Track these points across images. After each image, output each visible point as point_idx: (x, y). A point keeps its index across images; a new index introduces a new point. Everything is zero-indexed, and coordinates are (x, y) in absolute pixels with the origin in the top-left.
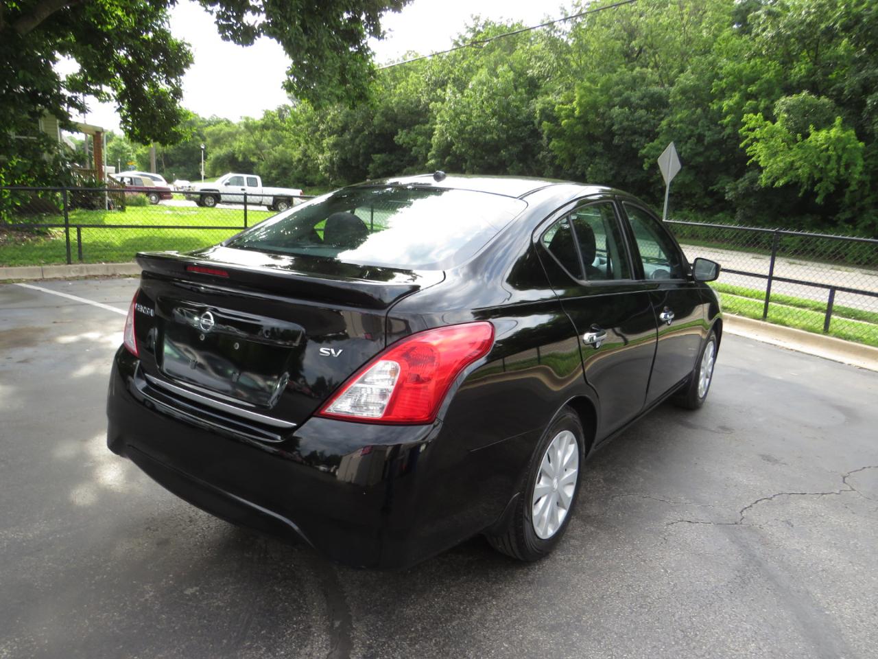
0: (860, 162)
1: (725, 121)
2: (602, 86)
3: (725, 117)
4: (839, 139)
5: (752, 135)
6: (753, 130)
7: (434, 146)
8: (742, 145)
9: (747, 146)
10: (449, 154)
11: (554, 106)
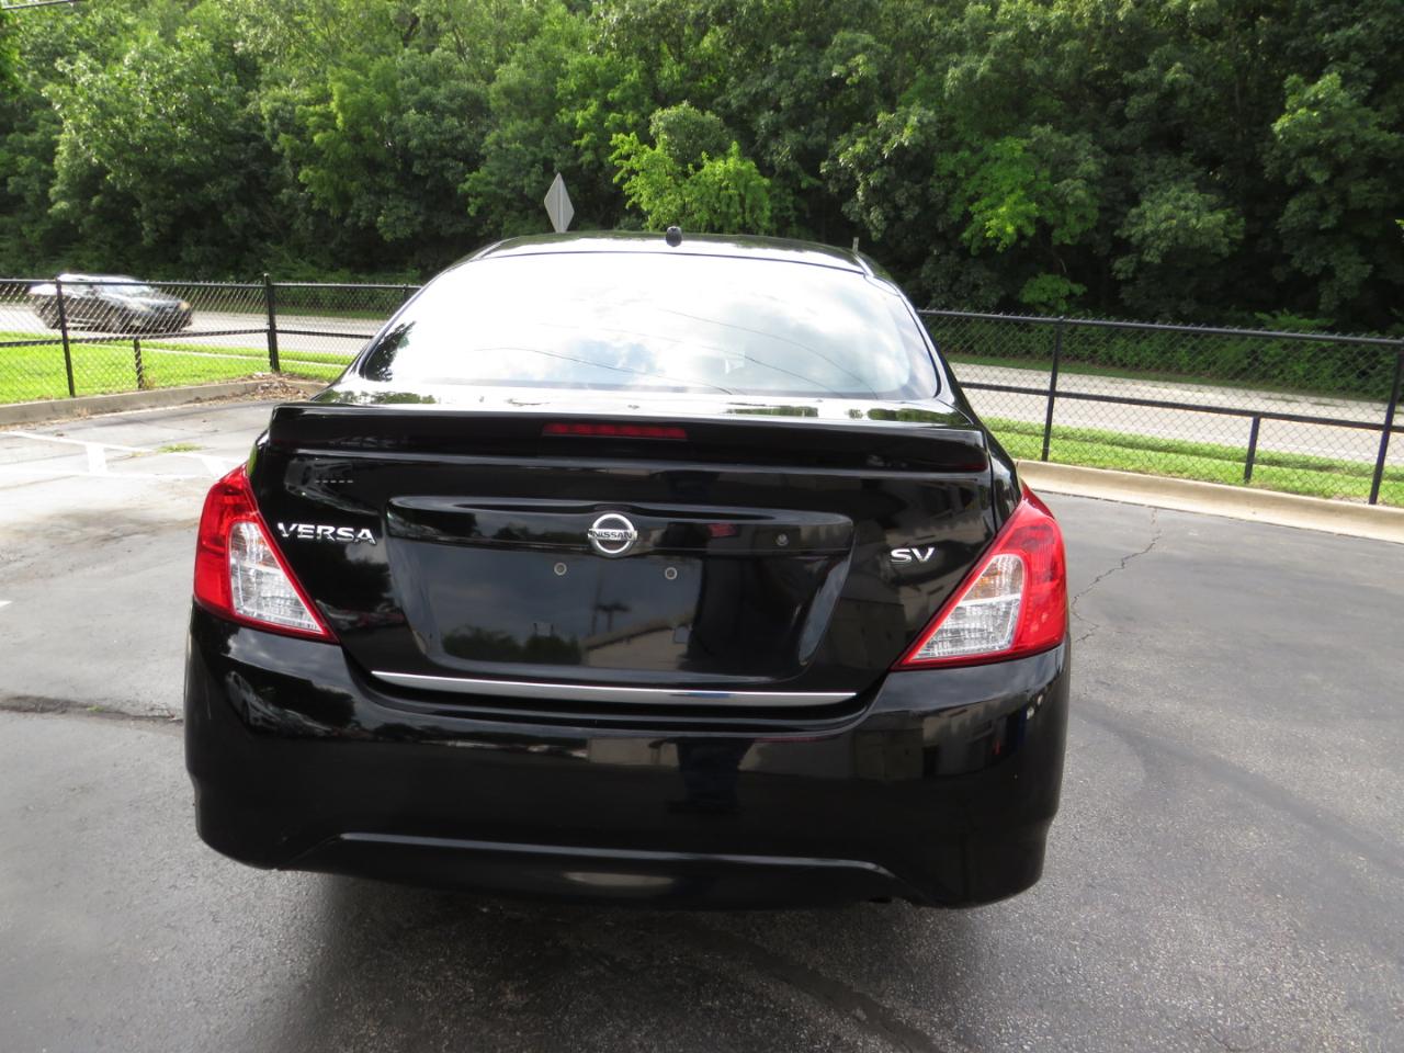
0: (767, 205)
1: (583, 142)
2: (377, 77)
3: (581, 137)
4: (739, 173)
5: (627, 165)
6: (628, 157)
7: (61, 175)
8: (616, 180)
9: (623, 180)
10: (97, 192)
11: (293, 105)
